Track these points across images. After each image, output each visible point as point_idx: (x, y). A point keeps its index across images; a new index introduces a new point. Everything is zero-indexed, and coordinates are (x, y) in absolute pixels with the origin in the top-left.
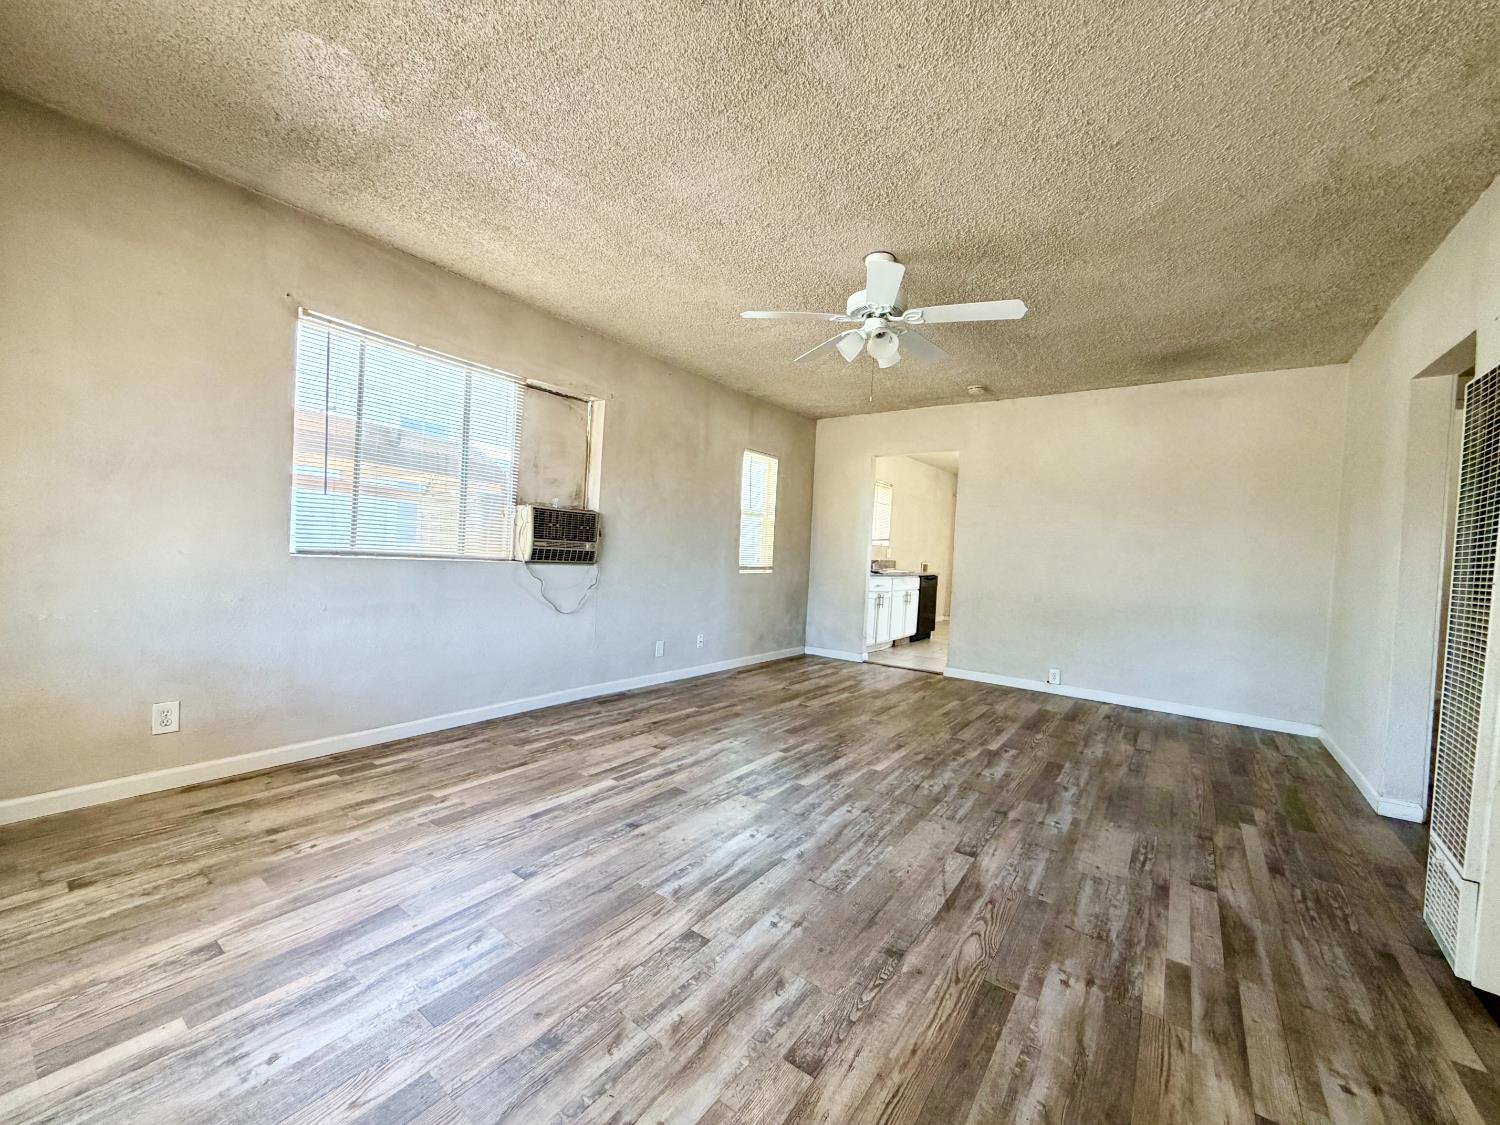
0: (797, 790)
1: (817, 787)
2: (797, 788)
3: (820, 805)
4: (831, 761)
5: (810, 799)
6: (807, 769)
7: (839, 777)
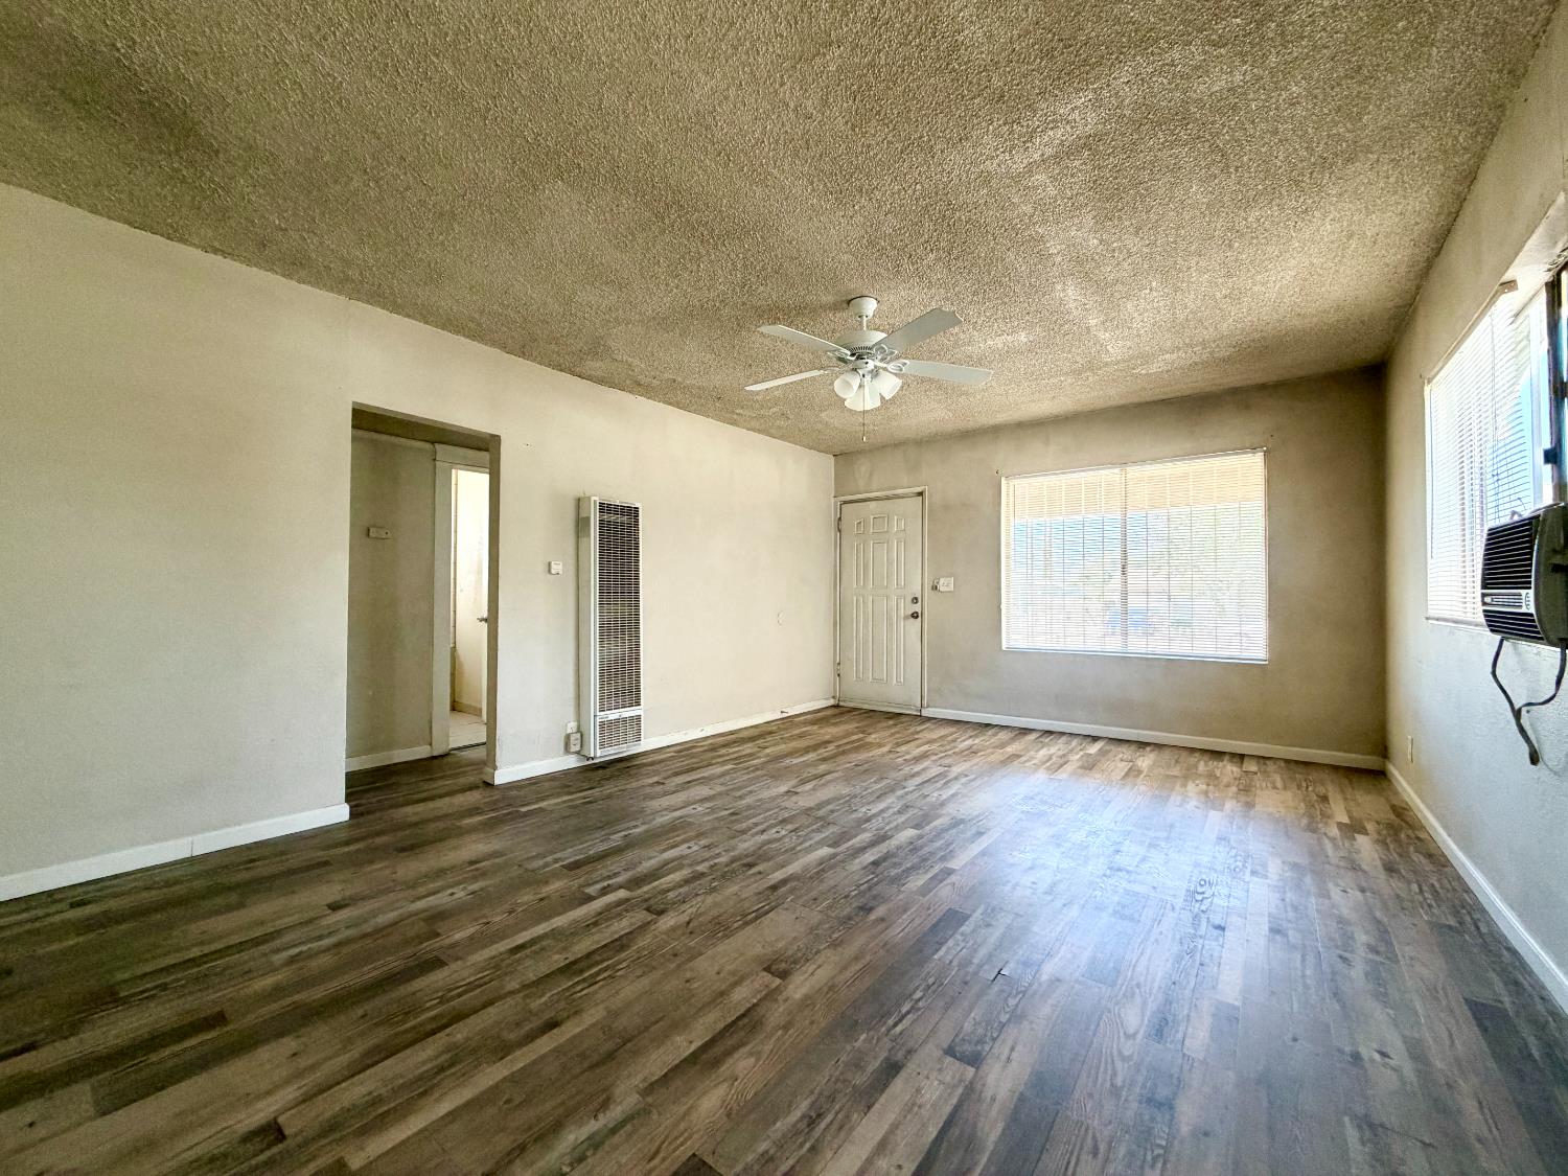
0: (917, 825)
1: (898, 829)
2: (916, 827)
3: (894, 814)
4: (885, 858)
5: (902, 819)
6: (913, 847)
7: (874, 838)
